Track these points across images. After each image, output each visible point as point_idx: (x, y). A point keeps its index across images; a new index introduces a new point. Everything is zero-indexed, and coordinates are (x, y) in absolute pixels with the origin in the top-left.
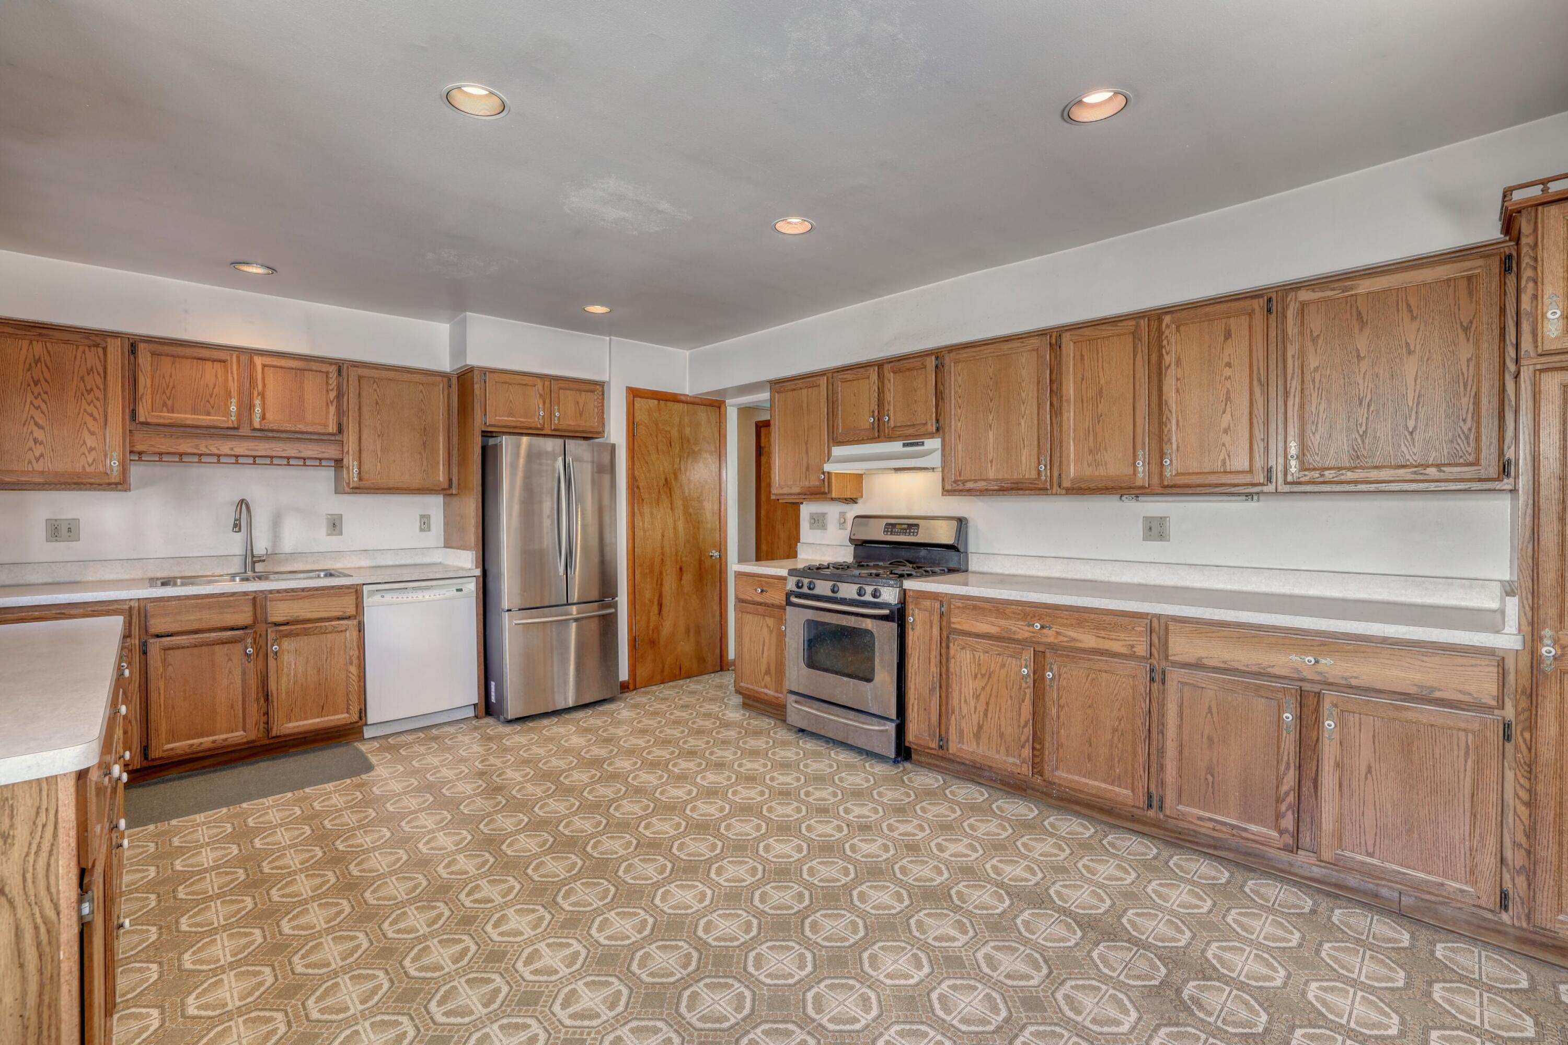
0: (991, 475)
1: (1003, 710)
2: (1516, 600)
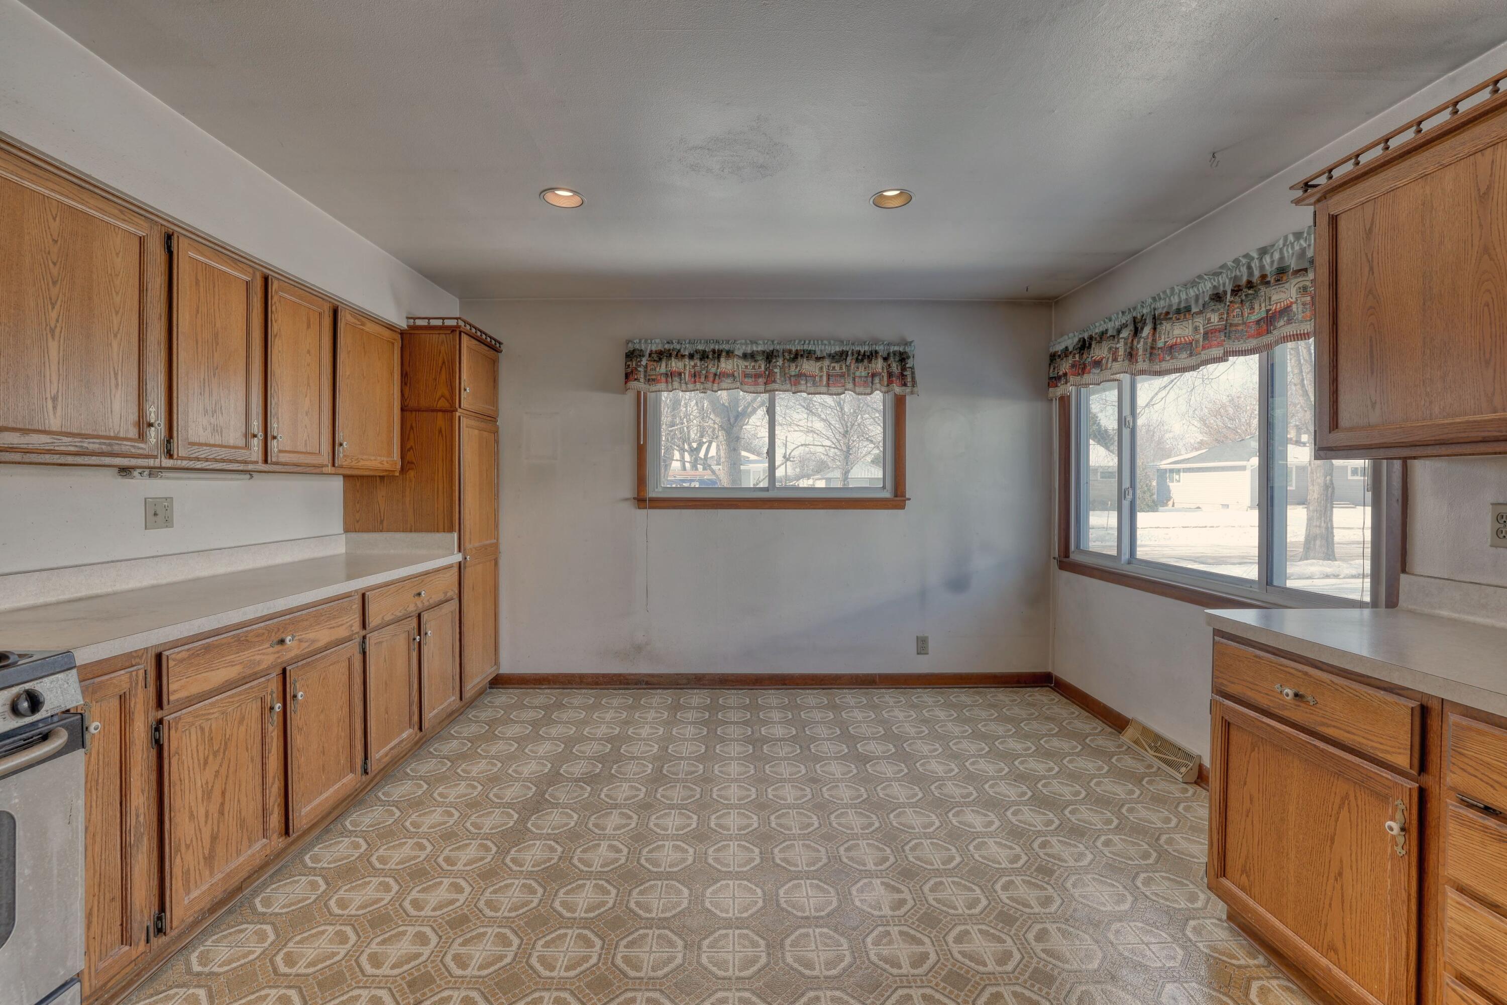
0: (55, 423)
1: (243, 787)
2: (456, 535)
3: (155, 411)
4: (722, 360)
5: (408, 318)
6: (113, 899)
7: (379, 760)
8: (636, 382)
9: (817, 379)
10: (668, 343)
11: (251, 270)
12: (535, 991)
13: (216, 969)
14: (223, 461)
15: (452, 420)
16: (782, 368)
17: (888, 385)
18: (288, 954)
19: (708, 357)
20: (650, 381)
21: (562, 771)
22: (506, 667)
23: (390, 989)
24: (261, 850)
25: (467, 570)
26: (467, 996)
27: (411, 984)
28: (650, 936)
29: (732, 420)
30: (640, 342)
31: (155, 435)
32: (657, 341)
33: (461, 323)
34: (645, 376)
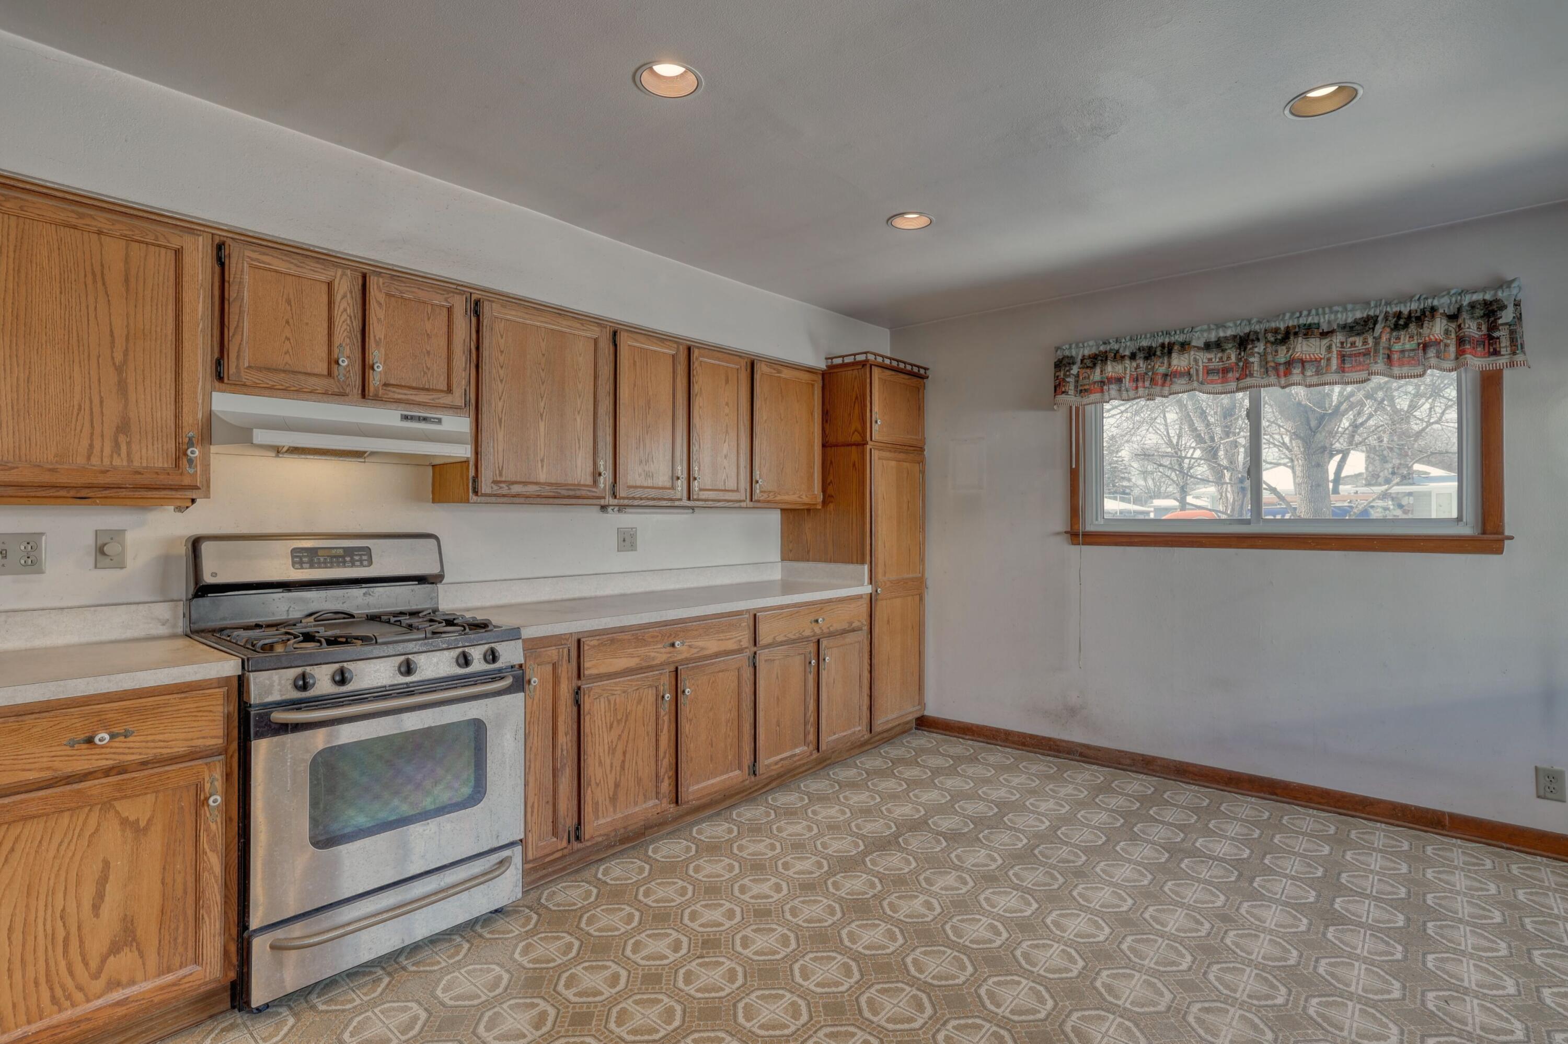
0: (542, 477)
1: (640, 753)
2: (866, 567)
3: (605, 465)
4: (1174, 355)
5: (827, 359)
6: (548, 802)
7: (768, 766)
8: (1063, 396)
9: (1323, 363)
10: (1105, 343)
11: (675, 346)
12: (783, 988)
13: (608, 881)
14: (654, 499)
15: (863, 453)
16: (1263, 356)
17: (1457, 358)
18: (648, 889)
19: (1154, 355)
20: (1082, 391)
21: (930, 822)
22: (931, 711)
23: (690, 939)
24: (653, 807)
25: (879, 603)
26: (734, 968)
27: (705, 942)
28: (905, 993)
29: (1313, 423)
30: (1070, 348)
31: (605, 481)
32: (1091, 343)
33: (871, 357)
34: (1076, 387)
